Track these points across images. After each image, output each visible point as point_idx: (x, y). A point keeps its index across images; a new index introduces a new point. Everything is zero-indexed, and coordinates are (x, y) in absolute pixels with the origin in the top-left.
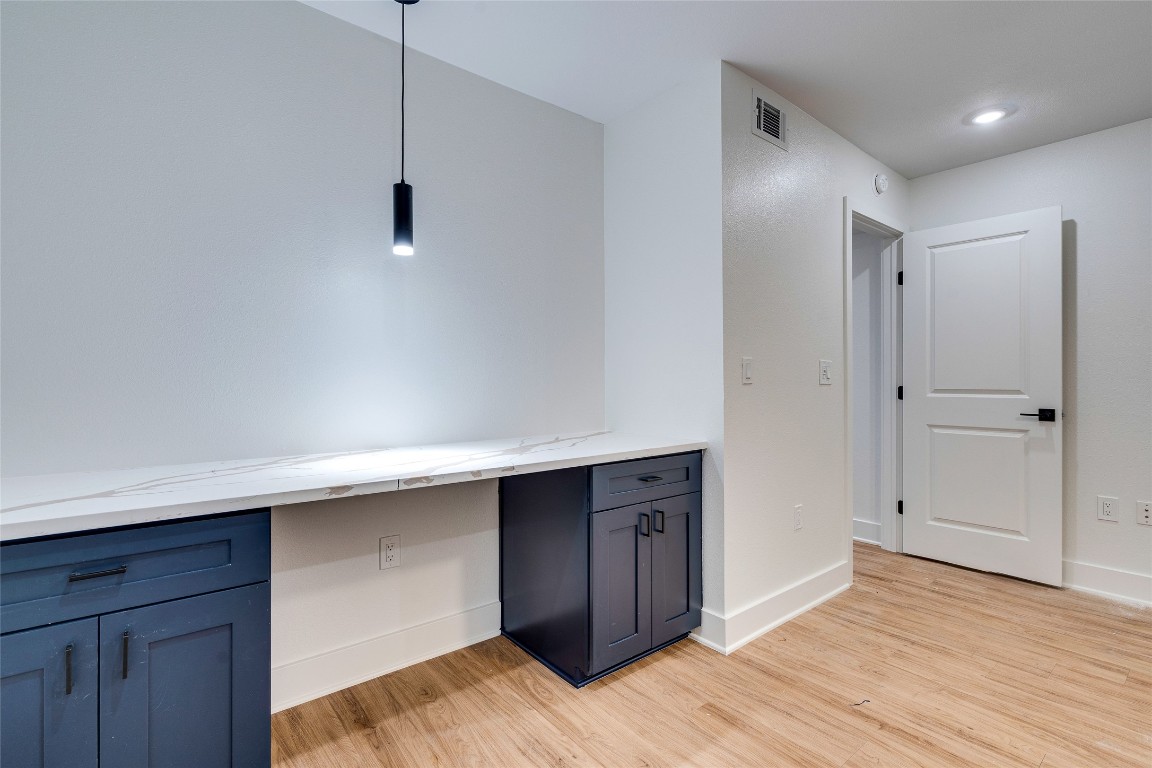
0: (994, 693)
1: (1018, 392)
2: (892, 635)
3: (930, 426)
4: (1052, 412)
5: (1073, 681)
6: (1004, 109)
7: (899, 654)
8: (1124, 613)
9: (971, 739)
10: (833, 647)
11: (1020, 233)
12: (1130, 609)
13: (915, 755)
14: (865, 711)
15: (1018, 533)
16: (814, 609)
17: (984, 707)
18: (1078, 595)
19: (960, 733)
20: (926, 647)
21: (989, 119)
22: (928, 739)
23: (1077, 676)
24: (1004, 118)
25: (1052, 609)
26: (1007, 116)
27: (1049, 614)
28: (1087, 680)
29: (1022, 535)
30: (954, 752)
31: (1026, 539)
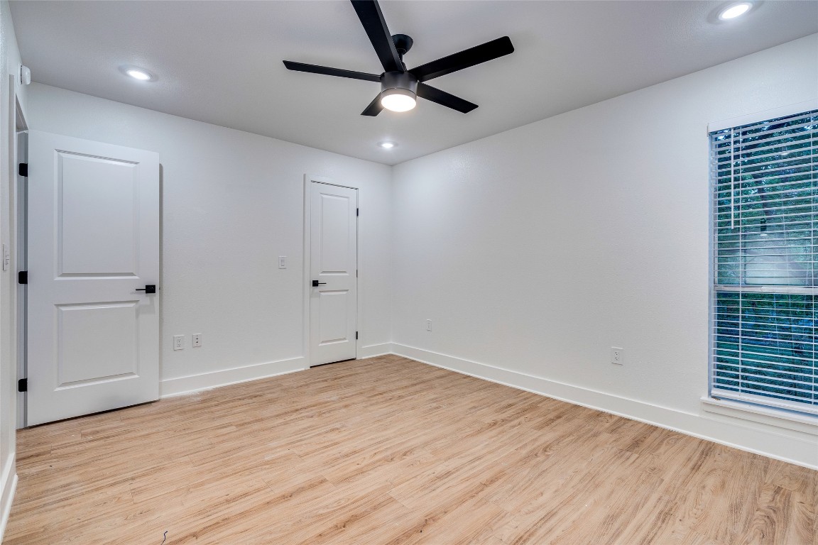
0: (210, 471)
1: (132, 274)
2: (112, 485)
3: (58, 305)
4: (154, 286)
5: (223, 441)
6: (151, 75)
7: (135, 492)
8: (195, 399)
9: (234, 499)
10: (83, 526)
11: (131, 162)
12: (196, 396)
13: (230, 531)
14: (173, 539)
15: (132, 374)
16: (11, 515)
17: (217, 480)
18: (167, 400)
19: (228, 501)
20: (144, 475)
21: (139, 76)
22: (223, 517)
23: (221, 438)
24: (147, 81)
25: (169, 414)
26: (150, 81)
27: (170, 417)
28: (226, 437)
29: (134, 374)
30: (238, 512)
31: (136, 376)
